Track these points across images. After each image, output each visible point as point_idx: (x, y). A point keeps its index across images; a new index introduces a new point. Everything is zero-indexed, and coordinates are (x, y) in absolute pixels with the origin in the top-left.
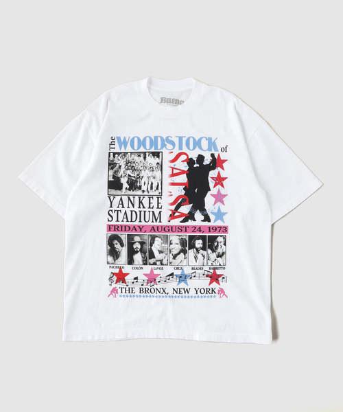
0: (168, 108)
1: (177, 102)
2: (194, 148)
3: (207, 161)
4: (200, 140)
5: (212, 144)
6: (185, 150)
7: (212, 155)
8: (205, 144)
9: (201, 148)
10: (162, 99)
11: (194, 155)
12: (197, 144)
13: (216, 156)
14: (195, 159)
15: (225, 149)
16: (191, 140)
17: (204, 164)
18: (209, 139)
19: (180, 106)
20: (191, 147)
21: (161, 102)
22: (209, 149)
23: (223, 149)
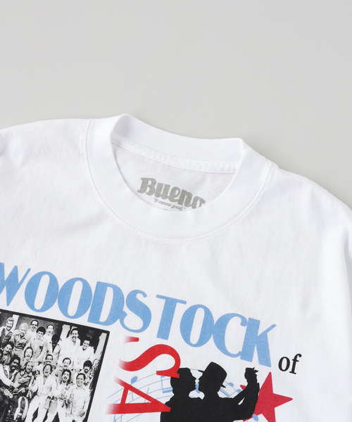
0: (157, 211)
1: (185, 199)
2: (202, 341)
3: (232, 387)
4: (225, 320)
5: (256, 339)
6: (174, 340)
7: (250, 374)
8: (235, 335)
9: (221, 346)
10: (145, 181)
11: (196, 363)
12: (215, 330)
13: (261, 380)
14: (197, 375)
15: (289, 365)
16: (200, 315)
17: (221, 394)
18: (251, 325)
19: (189, 212)
20: (195, 335)
21: (142, 190)
22: (245, 354)
23: (285, 362)
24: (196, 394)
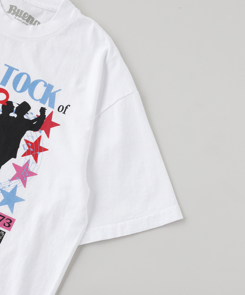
0: (15, 23)
1: (30, 20)
2: (22, 90)
3: (32, 115)
4: (36, 82)
5: (50, 94)
6: (8, 87)
7: (43, 110)
8: (40, 91)
9: (31, 94)
10: (11, 7)
11: (17, 99)
12: (30, 86)
13: (47, 114)
14: (16, 106)
15: (63, 109)
16: (24, 78)
17: (25, 117)
18: (49, 87)
19: (31, 26)
20: (20, 87)
21: (9, 12)
22: (43, 101)
23: (61, 108)
24: (13, 115)
